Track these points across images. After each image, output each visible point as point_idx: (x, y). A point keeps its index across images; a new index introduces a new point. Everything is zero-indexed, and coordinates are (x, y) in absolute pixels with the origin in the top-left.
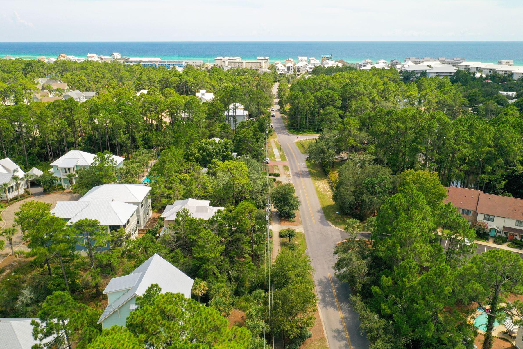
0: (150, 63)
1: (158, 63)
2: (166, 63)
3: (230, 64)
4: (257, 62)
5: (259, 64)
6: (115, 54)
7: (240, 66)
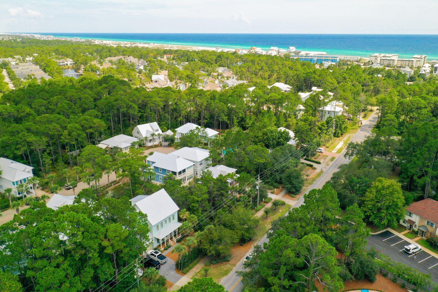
0: (310, 58)
1: (317, 58)
2: (323, 58)
3: (382, 60)
4: (409, 61)
5: (410, 62)
6: (291, 48)
7: (391, 63)
